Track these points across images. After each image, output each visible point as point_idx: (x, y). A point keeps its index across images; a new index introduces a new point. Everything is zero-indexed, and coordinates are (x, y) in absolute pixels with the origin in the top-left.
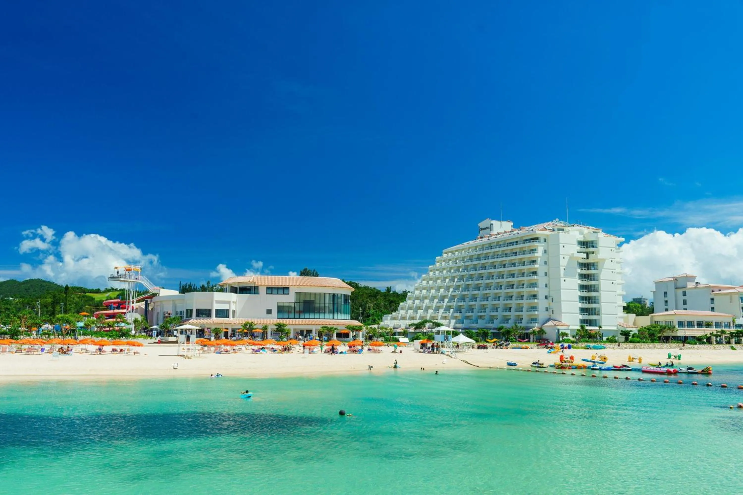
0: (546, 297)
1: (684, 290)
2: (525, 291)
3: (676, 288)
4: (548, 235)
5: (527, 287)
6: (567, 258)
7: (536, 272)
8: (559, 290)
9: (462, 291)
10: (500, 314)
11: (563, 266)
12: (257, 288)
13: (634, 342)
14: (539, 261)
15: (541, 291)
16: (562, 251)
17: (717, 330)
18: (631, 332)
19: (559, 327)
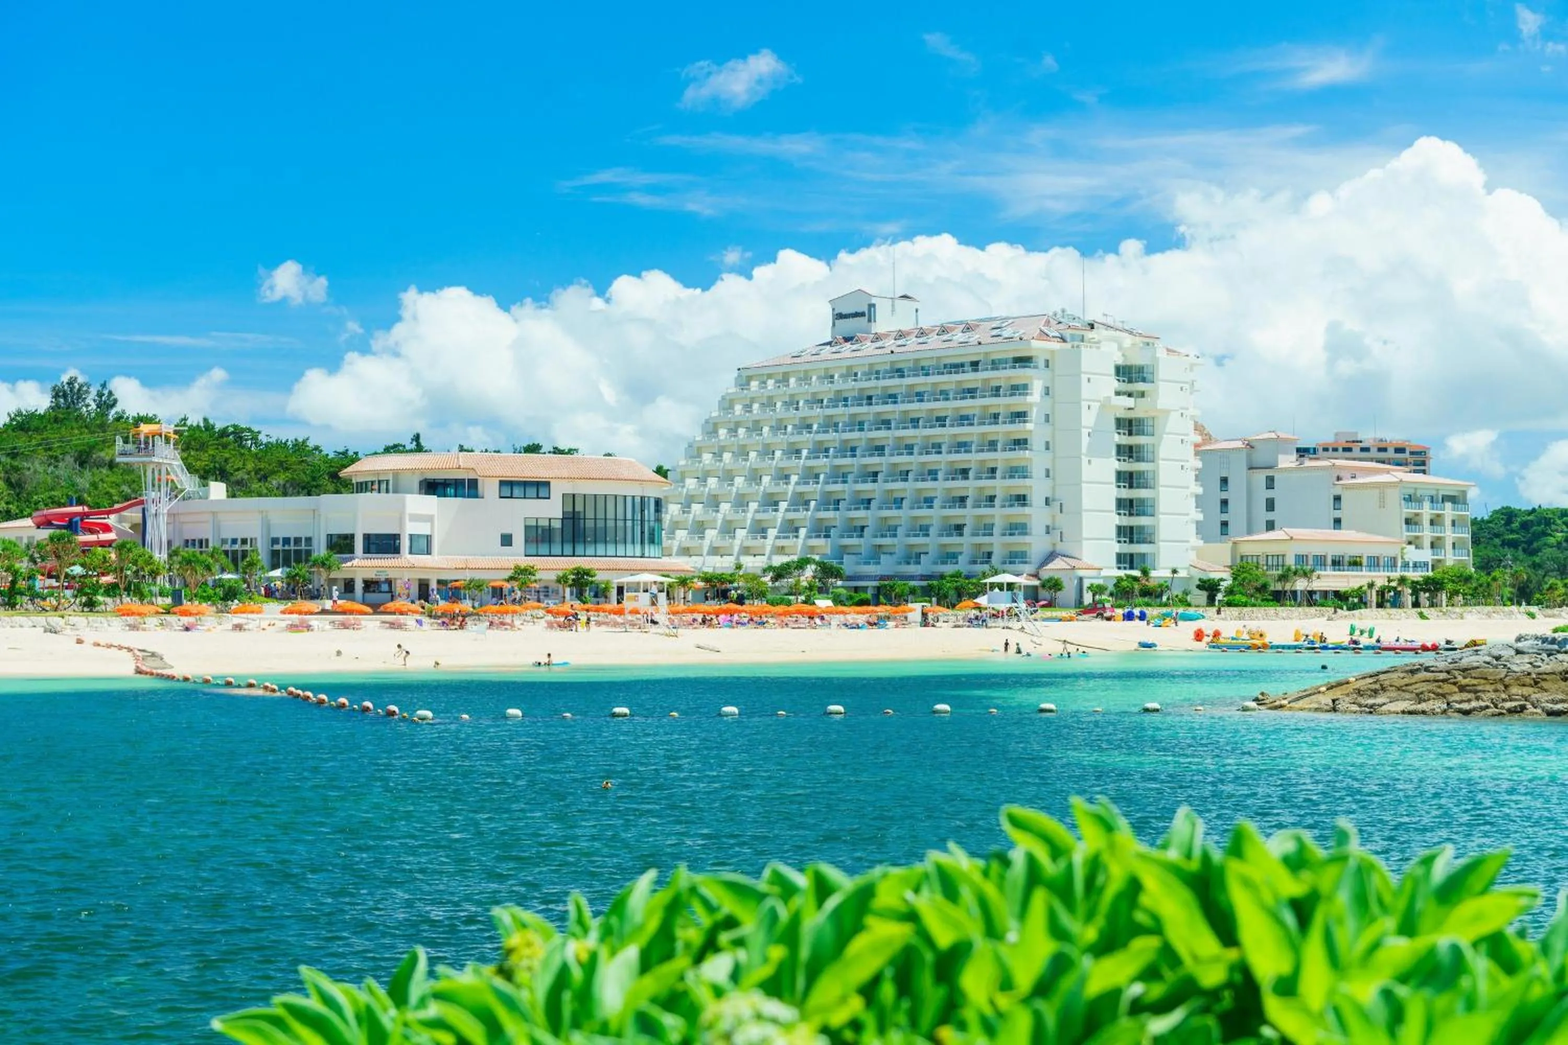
0: (1047, 502)
1: (1270, 473)
2: (1000, 486)
3: (1251, 468)
4: (1052, 352)
5: (1004, 478)
6: (1095, 406)
7: (1025, 441)
8: (1078, 484)
9: (827, 483)
10: (932, 542)
11: (1085, 427)
12: (473, 483)
13: (1236, 605)
14: (1034, 415)
15: (1037, 488)
16: (1086, 391)
17: (1389, 577)
18: (1222, 583)
19: (1081, 573)
